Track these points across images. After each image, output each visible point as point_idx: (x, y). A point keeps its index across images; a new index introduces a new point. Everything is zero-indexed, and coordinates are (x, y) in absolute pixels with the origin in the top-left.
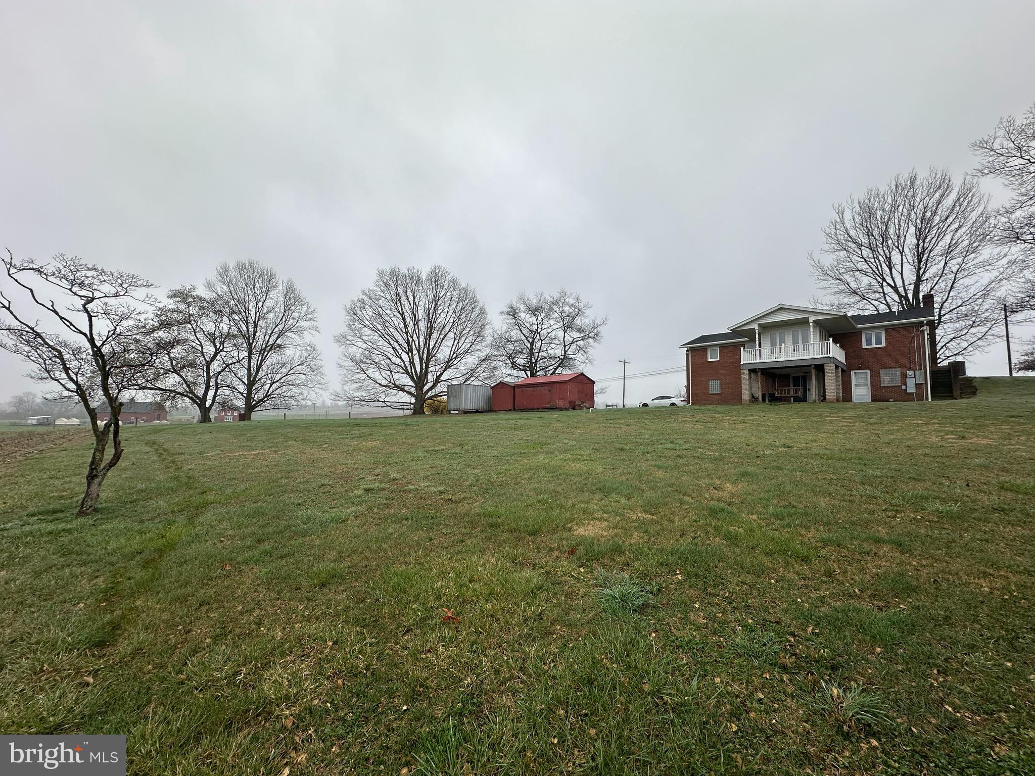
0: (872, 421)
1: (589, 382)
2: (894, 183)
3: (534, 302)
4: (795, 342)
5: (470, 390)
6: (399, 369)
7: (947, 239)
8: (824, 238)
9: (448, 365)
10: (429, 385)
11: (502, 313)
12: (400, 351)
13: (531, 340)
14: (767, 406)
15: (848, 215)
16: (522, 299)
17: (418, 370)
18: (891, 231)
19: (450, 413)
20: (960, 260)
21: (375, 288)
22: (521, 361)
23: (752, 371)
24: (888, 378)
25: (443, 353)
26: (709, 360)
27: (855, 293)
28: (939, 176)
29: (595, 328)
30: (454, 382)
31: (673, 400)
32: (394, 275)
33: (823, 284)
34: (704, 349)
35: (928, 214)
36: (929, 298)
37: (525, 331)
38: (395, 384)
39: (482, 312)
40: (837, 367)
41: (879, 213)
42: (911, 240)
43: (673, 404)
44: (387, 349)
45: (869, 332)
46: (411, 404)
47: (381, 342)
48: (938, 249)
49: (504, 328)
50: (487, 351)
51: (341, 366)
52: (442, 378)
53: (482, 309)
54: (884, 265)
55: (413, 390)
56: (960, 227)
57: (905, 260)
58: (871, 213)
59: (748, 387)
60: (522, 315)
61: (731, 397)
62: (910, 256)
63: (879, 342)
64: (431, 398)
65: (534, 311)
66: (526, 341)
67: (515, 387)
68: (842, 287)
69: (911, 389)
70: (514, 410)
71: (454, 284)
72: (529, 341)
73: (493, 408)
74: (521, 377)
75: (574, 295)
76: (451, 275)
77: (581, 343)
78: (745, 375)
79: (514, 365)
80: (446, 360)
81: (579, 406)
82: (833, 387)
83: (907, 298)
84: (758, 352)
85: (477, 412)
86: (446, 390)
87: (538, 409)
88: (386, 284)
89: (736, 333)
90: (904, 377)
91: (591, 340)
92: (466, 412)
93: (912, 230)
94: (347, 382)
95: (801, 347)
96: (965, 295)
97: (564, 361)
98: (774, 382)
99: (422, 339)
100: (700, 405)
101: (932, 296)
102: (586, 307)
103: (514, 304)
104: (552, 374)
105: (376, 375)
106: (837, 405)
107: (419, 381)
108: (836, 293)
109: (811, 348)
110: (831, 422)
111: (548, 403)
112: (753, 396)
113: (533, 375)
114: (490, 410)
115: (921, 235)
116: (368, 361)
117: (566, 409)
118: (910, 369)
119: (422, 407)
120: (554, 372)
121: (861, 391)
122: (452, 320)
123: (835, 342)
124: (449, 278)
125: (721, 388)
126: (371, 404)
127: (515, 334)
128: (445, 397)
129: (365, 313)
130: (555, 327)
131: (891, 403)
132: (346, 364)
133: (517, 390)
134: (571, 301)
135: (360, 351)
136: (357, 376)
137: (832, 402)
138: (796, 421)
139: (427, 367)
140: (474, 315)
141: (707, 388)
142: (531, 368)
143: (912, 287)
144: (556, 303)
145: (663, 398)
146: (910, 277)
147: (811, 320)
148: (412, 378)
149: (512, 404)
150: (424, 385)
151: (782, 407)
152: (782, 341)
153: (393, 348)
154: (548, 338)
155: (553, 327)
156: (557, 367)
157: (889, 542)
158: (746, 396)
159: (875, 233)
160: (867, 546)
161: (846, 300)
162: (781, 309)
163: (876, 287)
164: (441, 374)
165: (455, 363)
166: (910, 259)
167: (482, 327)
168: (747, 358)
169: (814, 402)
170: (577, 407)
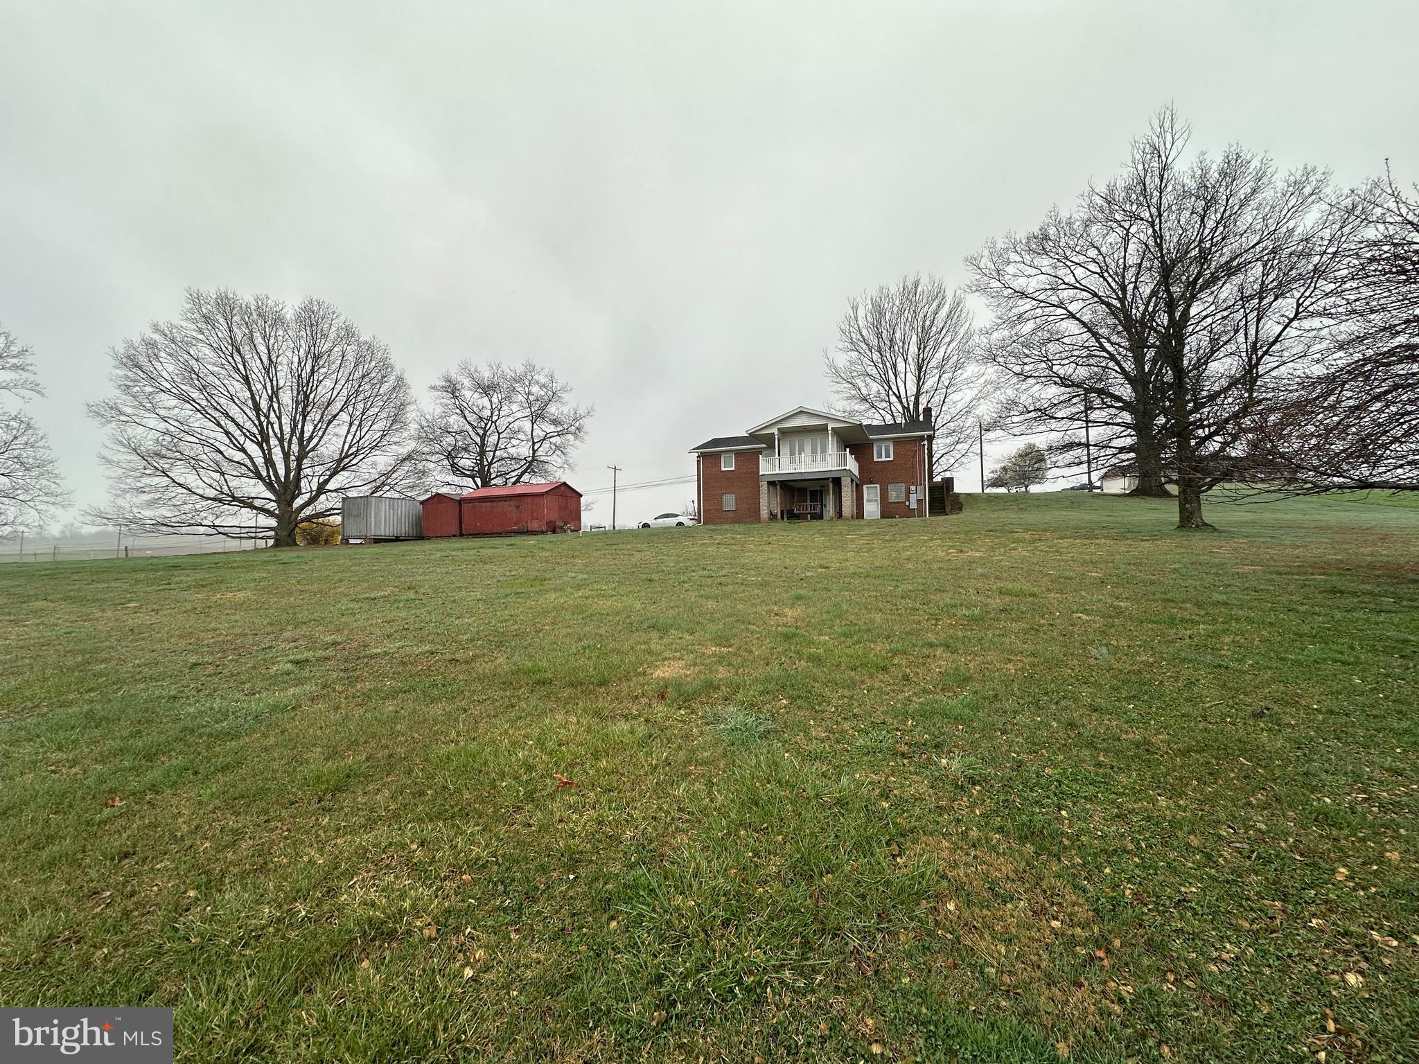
0: (887, 538)
1: (574, 495)
2: (901, 285)
3: (486, 375)
4: (814, 451)
5: (384, 506)
6: (243, 470)
7: (942, 350)
8: (838, 335)
9: (340, 465)
10: (305, 497)
11: (432, 388)
12: (242, 439)
13: (481, 432)
14: (785, 524)
15: (861, 313)
16: (465, 368)
17: (282, 472)
18: (898, 335)
19: (348, 543)
20: (950, 374)
21: (184, 324)
22: (466, 462)
23: (771, 484)
24: (895, 494)
25: (331, 446)
26: (723, 469)
27: (865, 399)
28: (936, 285)
29: (576, 420)
30: (353, 493)
31: (680, 519)
32: (226, 305)
33: (837, 387)
34: (718, 455)
35: (928, 323)
36: (928, 411)
37: (472, 418)
38: (233, 496)
39: (400, 384)
40: (852, 480)
41: (888, 315)
42: (913, 349)
43: (680, 524)
44: (212, 434)
45: (879, 444)
46: (271, 529)
47: (198, 421)
48: (934, 363)
49: (439, 411)
50: (411, 446)
51: (109, 462)
52: (328, 487)
53: (400, 379)
54: (890, 372)
55: (272, 506)
56: (952, 341)
57: (908, 370)
58: (881, 314)
59: (768, 502)
60: (467, 394)
61: (747, 514)
62: (912, 366)
63: (888, 455)
64: (309, 519)
65: (487, 389)
66: (472, 433)
67: (461, 502)
68: (853, 392)
69: (913, 506)
70: (461, 535)
71: (349, 334)
72: (478, 434)
73: (425, 533)
74: (467, 487)
75: (546, 370)
76: (342, 318)
77: (557, 440)
78: (764, 487)
79: (455, 469)
80: (337, 457)
81: (562, 528)
82: (849, 503)
83: (909, 410)
84: (777, 461)
85: (397, 539)
86: (339, 505)
87: (500, 533)
88: (207, 319)
89: (753, 437)
90: (908, 492)
91: (570, 437)
92: (377, 541)
93: (914, 338)
94: (125, 491)
95: (819, 458)
96: (954, 411)
97: (532, 465)
98: (793, 496)
99: (286, 421)
100: (714, 524)
101: (930, 409)
102: (564, 389)
103: (453, 376)
104: (514, 483)
105: (191, 479)
106: (853, 522)
107: (286, 490)
108: (848, 398)
109: (829, 458)
110: (852, 540)
111: (516, 524)
112: (771, 514)
113: (486, 483)
114: (420, 537)
115: (922, 346)
116: (169, 454)
117: (543, 532)
118: (913, 484)
119: (291, 534)
120: (518, 481)
121: (872, 509)
122: (344, 392)
123: (851, 453)
124: (338, 323)
125: (737, 504)
126: (184, 530)
127: (455, 421)
128: (338, 519)
129: (159, 367)
130: (519, 415)
131: (897, 520)
132: (121, 457)
133: (465, 506)
134: (543, 380)
135: (153, 435)
136: (148, 481)
137: (847, 519)
138: (820, 540)
139: (299, 468)
140: (385, 388)
141: (720, 503)
142: (483, 474)
143: (913, 398)
144: (519, 380)
145: (667, 516)
146: (912, 389)
147: (829, 428)
148: (269, 486)
149: (457, 526)
150: (294, 497)
151: (803, 524)
152: (801, 450)
153: (227, 433)
154: (508, 430)
155: (515, 413)
156: (523, 473)
157: (941, 645)
158: (764, 513)
159: (884, 335)
160: (926, 651)
161: (857, 407)
162: (801, 413)
163: (883, 395)
164: (326, 482)
165: (354, 462)
166: (912, 367)
167: (402, 407)
168: (766, 468)
169: (832, 519)
170: (558, 530)
